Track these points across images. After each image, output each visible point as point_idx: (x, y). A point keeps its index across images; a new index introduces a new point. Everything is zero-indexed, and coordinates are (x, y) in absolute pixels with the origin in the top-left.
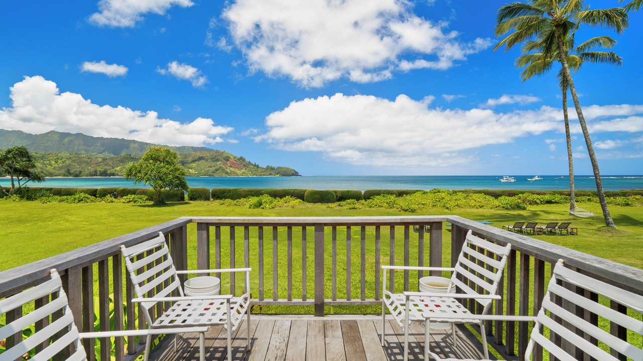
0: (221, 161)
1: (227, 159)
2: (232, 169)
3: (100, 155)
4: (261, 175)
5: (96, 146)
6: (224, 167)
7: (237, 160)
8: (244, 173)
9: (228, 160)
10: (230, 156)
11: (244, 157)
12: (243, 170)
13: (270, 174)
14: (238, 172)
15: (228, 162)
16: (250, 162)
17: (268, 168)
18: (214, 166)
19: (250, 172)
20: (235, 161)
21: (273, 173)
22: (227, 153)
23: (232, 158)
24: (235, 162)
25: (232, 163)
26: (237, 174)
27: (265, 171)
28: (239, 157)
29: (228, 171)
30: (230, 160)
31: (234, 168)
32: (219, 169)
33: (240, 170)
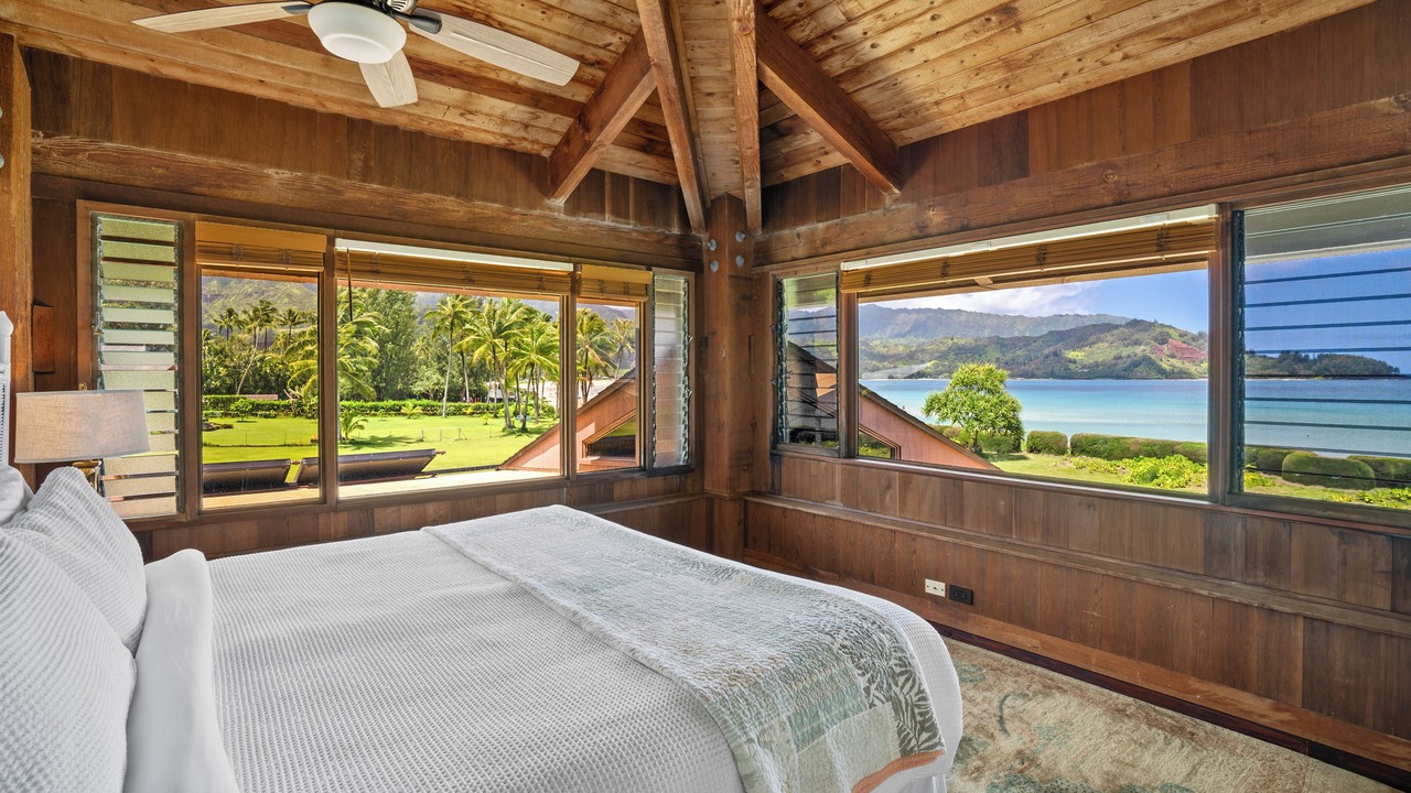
0: (1147, 344)
1: (1163, 339)
2: (1173, 361)
3: (902, 341)
5: (897, 324)
6: (1153, 357)
7: (1190, 341)
9: (1164, 342)
10: (1171, 332)
12: (1205, 365)
14: (1192, 368)
15: (1165, 347)
18: (1127, 357)
20: (1184, 342)
22: (1162, 325)
23: (1175, 334)
24: (1184, 346)
25: (1175, 347)
26: (1189, 374)
28: (1195, 333)
29: (1165, 365)
30: (1170, 340)
31: (1181, 358)
32: (1140, 363)
33: (1197, 362)
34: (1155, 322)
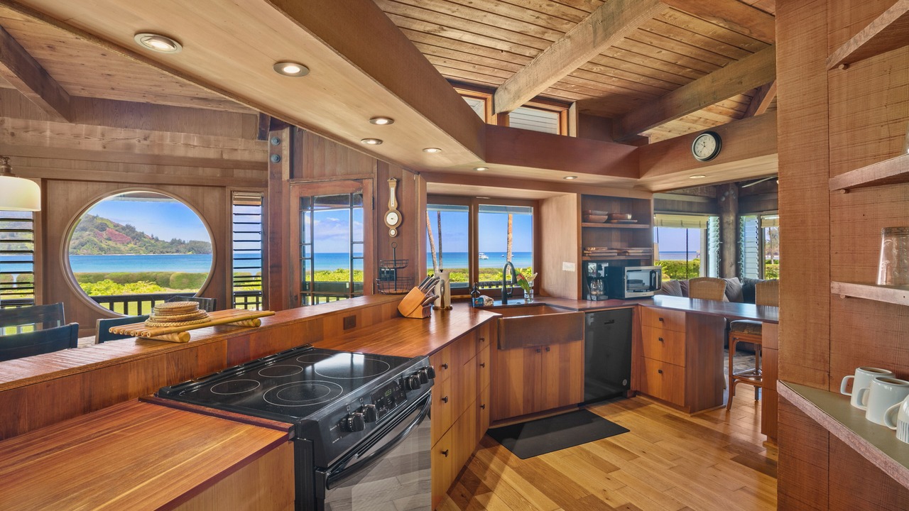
0: (91, 231)
1: (102, 227)
2: (110, 243)
4: (162, 252)
6: (95, 239)
7: (121, 230)
8: (132, 249)
9: (103, 229)
10: (108, 223)
11: (132, 225)
12: (130, 245)
13: (177, 251)
14: (122, 248)
15: (104, 233)
16: (143, 233)
17: (174, 242)
18: (77, 239)
19: (144, 248)
20: (117, 231)
21: (182, 250)
22: (102, 219)
23: (111, 225)
24: (117, 233)
25: (111, 233)
26: (120, 251)
27: (168, 247)
28: (124, 224)
29: (103, 245)
30: (108, 229)
31: (115, 241)
32: (86, 243)
33: (125, 244)
34: (97, 216)
